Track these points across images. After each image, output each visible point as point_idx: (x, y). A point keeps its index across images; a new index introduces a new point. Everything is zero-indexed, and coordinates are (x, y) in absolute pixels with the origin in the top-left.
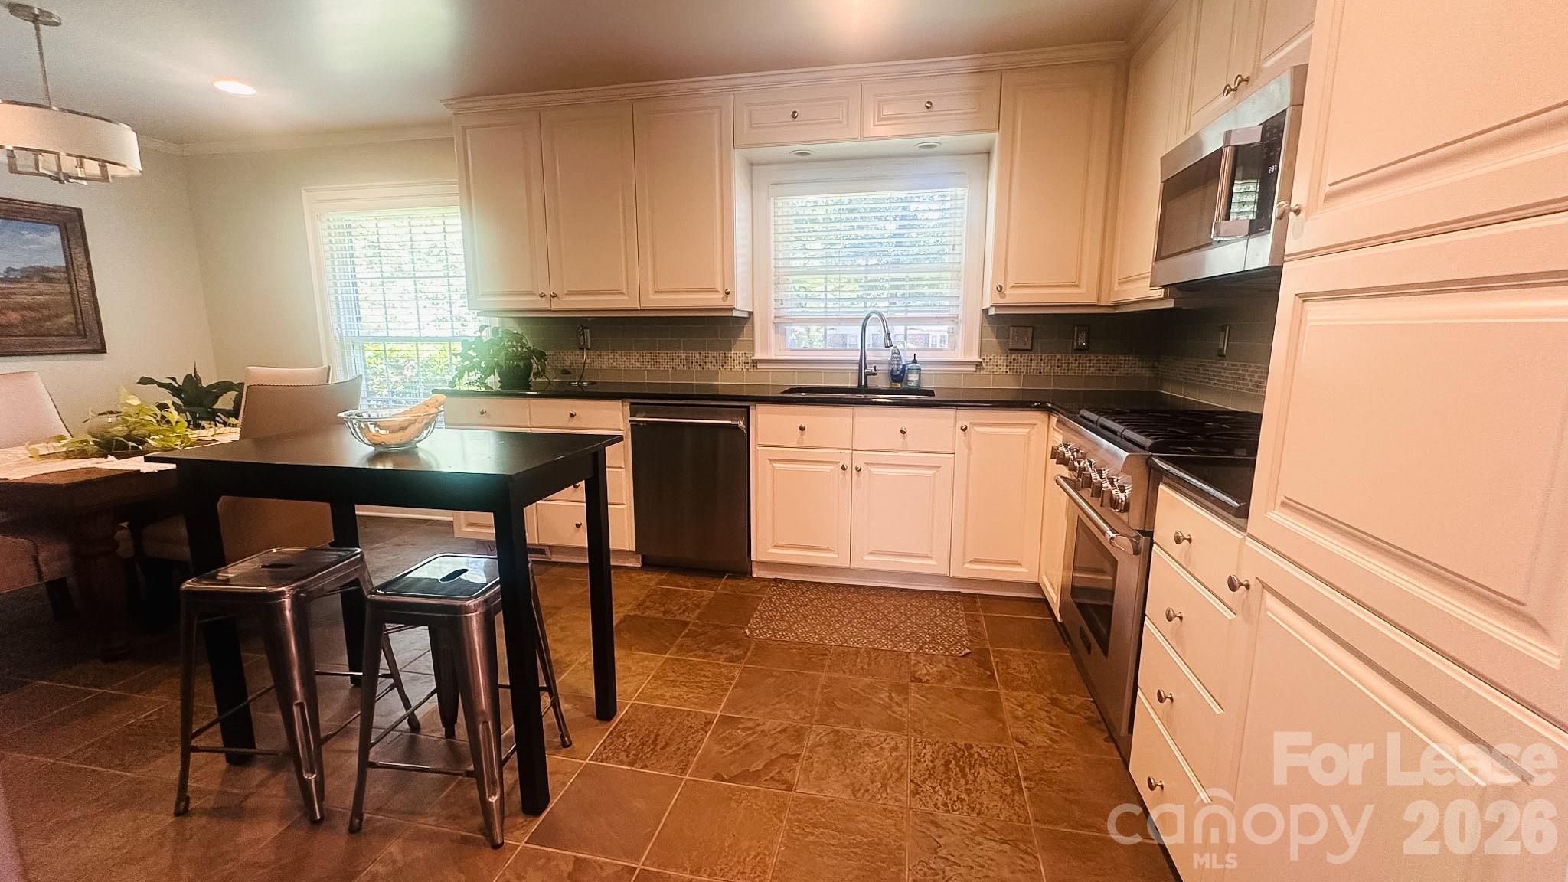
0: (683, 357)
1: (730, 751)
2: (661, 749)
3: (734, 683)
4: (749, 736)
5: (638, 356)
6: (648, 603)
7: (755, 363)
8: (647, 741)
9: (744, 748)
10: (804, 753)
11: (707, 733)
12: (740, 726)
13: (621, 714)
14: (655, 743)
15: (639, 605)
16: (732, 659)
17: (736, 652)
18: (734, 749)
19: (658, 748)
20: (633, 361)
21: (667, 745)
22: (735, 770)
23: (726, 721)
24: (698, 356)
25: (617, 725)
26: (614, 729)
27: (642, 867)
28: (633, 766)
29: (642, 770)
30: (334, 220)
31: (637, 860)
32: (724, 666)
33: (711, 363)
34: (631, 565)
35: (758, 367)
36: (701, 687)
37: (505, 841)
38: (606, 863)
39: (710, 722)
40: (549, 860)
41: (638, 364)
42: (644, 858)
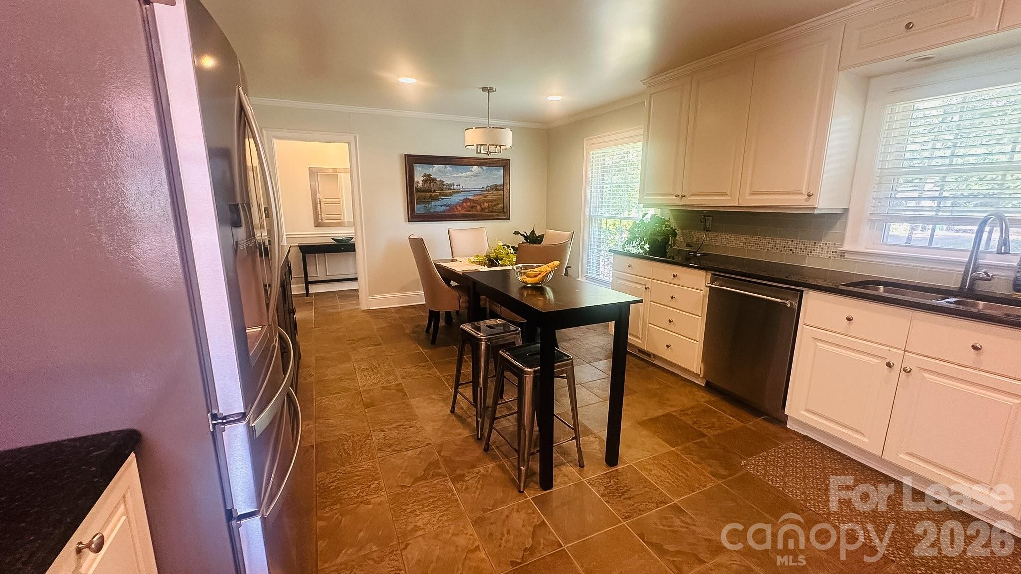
0: (778, 242)
1: (662, 527)
2: (624, 499)
3: (703, 489)
4: (683, 527)
5: (743, 238)
6: (689, 412)
7: (842, 254)
8: (620, 490)
9: (673, 531)
10: (709, 564)
11: (657, 507)
12: (682, 518)
13: (619, 467)
14: (623, 493)
15: (683, 410)
16: (714, 474)
17: (722, 472)
18: (666, 528)
19: (623, 497)
20: (738, 242)
21: (629, 498)
22: (654, 539)
23: (677, 509)
24: (790, 242)
25: (613, 471)
26: (609, 472)
27: (566, 548)
28: (602, 497)
29: (605, 503)
30: (596, 154)
31: (566, 543)
32: (705, 476)
33: (801, 249)
34: (698, 383)
35: (845, 257)
36: (677, 479)
37: (525, 492)
38: (553, 533)
39: (666, 503)
40: (534, 513)
41: (742, 244)
42: (570, 544)
